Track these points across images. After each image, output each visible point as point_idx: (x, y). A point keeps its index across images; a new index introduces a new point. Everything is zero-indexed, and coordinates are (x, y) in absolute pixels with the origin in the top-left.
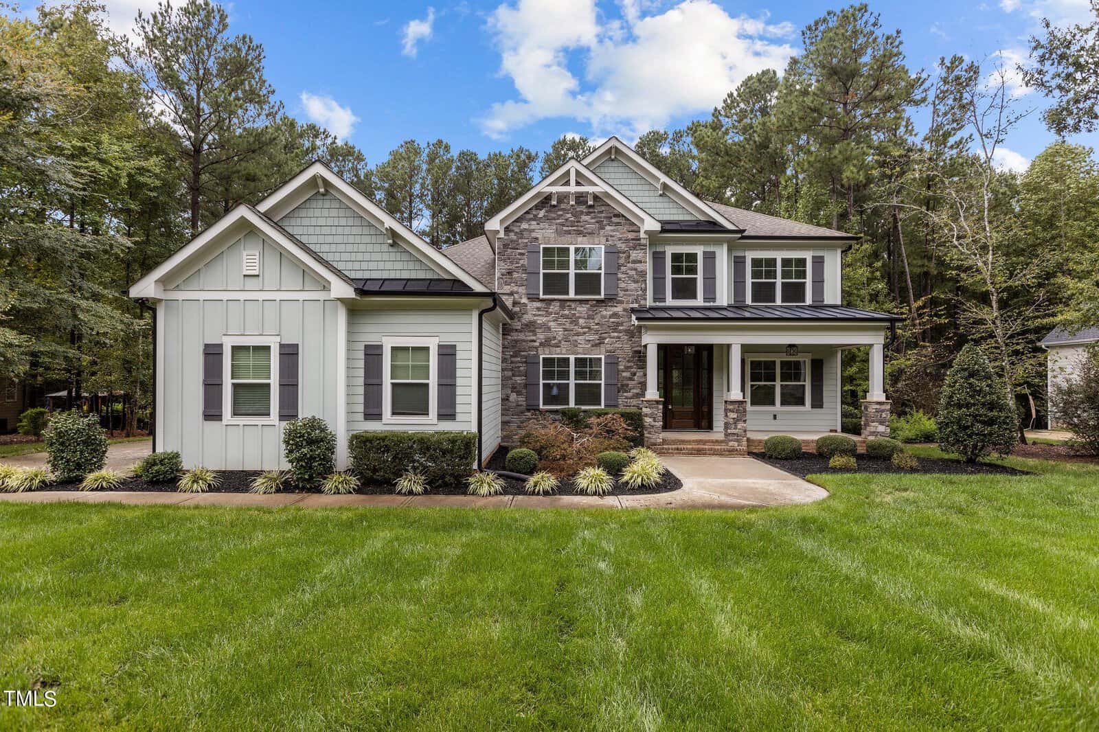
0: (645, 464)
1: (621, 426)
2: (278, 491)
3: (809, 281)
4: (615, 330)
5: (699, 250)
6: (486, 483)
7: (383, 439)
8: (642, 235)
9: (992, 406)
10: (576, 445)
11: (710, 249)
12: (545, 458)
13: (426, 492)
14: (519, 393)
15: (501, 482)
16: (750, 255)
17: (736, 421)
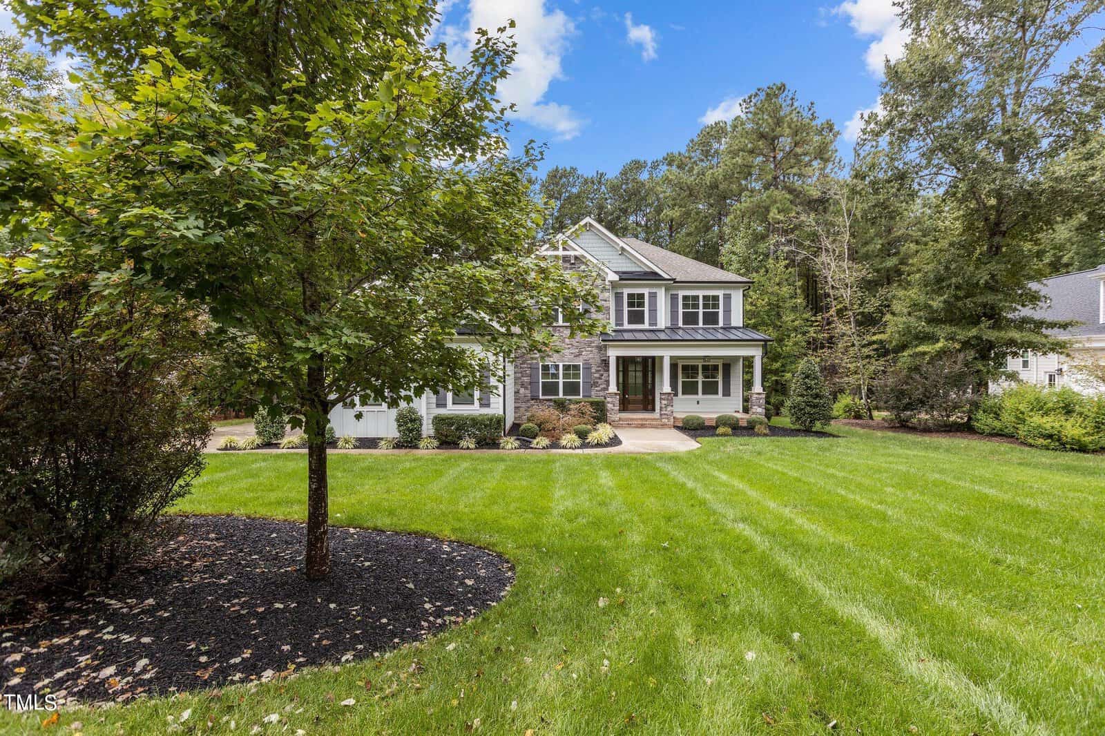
0: (603, 432)
1: (589, 409)
2: (394, 448)
3: (721, 311)
4: (589, 346)
5: (646, 291)
6: (510, 443)
7: (451, 419)
8: (607, 283)
9: (817, 396)
10: (561, 421)
11: (654, 290)
12: (543, 428)
13: (476, 448)
14: (526, 388)
15: (518, 442)
16: (681, 293)
17: (667, 406)
